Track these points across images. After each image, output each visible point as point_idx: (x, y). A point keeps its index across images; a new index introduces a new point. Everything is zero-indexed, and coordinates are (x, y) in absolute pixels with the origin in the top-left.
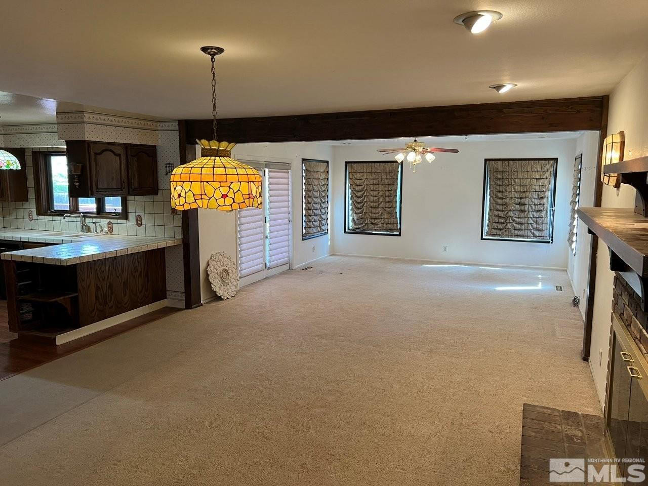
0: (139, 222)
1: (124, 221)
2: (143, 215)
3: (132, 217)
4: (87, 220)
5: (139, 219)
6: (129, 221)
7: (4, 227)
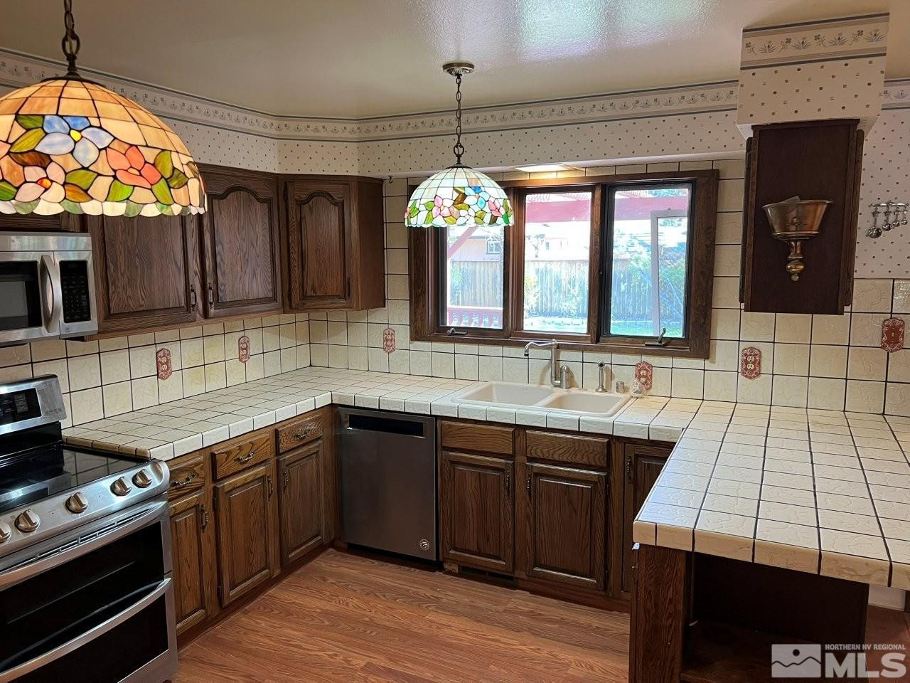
0: (751, 367)
1: (698, 363)
2: (766, 349)
3: (726, 353)
4: (564, 355)
5: (751, 359)
6: (714, 362)
7: (311, 365)
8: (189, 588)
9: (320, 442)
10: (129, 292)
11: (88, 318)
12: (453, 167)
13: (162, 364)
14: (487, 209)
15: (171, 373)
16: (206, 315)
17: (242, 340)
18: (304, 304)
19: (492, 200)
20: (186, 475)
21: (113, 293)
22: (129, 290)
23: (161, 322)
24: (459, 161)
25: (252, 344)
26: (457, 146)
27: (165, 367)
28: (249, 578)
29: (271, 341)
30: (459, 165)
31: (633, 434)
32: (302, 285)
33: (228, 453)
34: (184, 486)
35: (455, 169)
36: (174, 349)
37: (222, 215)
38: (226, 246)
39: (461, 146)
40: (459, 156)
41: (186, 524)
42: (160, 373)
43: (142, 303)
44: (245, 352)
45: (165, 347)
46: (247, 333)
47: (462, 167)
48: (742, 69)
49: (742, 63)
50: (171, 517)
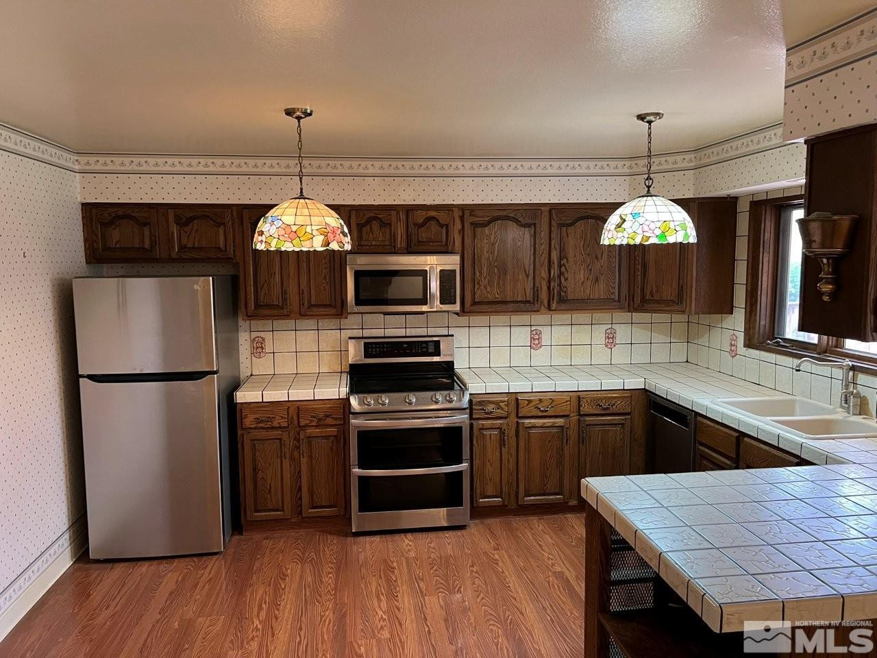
4: (861, 378)
7: (687, 361)
8: (491, 480)
9: (628, 417)
10: (488, 289)
11: (455, 303)
12: (643, 196)
13: (535, 339)
14: (640, 231)
15: (541, 347)
16: (549, 308)
17: (609, 331)
18: (644, 306)
19: (647, 223)
20: (493, 406)
21: (478, 289)
22: (488, 288)
23: (511, 309)
24: (649, 190)
25: (618, 335)
26: (647, 179)
27: (537, 342)
28: (544, 495)
29: (641, 334)
30: (649, 195)
31: (815, 459)
32: (642, 290)
33: (530, 401)
34: (492, 412)
35: (645, 198)
36: (545, 331)
37: (570, 238)
38: (571, 260)
39: (651, 179)
40: (649, 187)
41: (490, 437)
42: (532, 345)
43: (498, 296)
44: (611, 340)
45: (539, 329)
46: (614, 326)
47: (652, 196)
48: (786, 87)
49: (786, 82)
50: (480, 429)
